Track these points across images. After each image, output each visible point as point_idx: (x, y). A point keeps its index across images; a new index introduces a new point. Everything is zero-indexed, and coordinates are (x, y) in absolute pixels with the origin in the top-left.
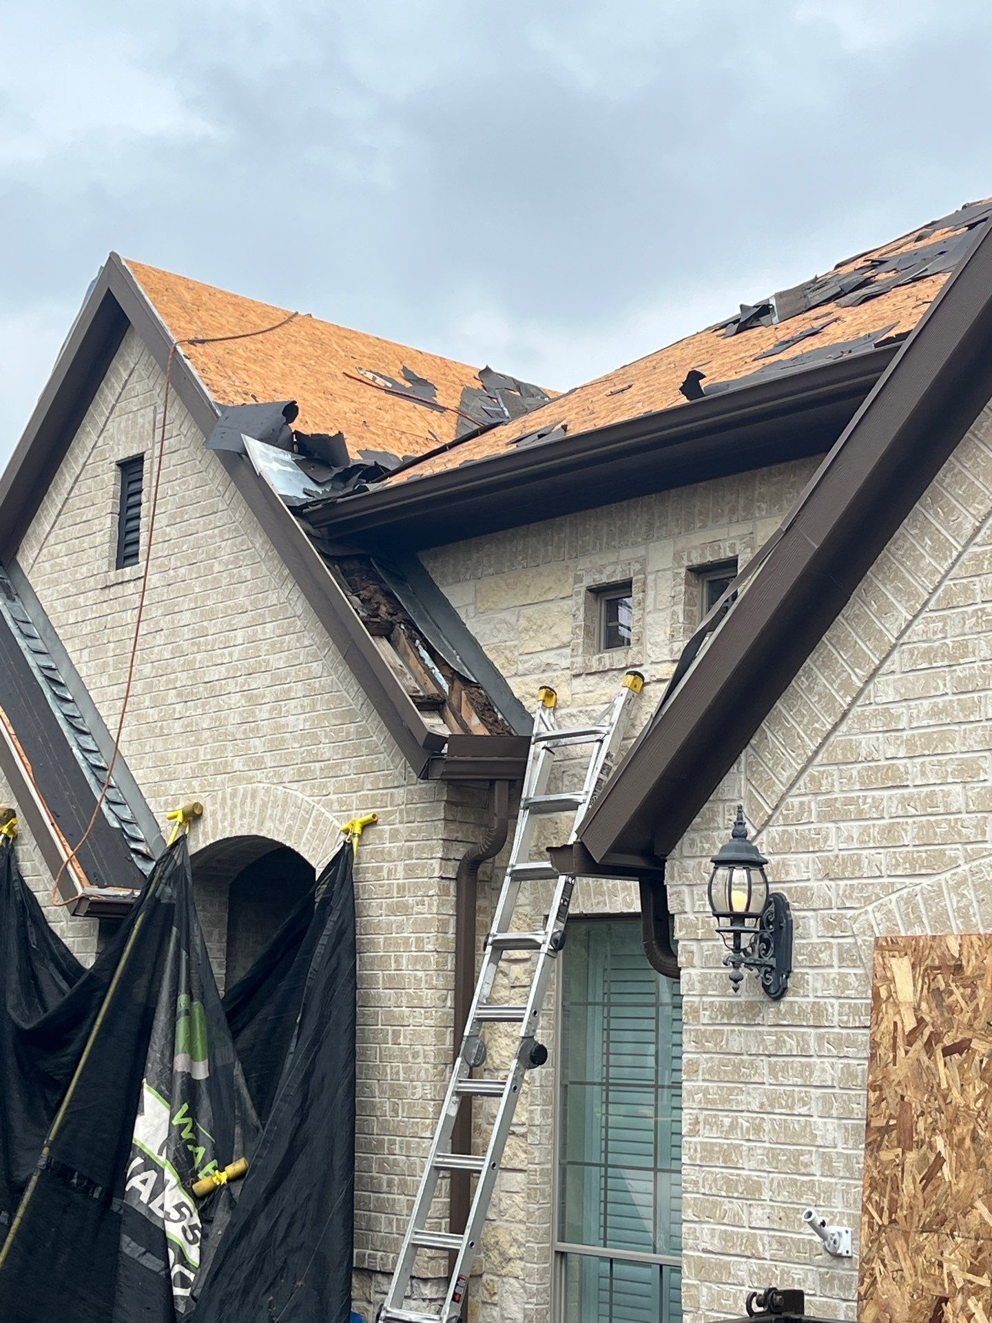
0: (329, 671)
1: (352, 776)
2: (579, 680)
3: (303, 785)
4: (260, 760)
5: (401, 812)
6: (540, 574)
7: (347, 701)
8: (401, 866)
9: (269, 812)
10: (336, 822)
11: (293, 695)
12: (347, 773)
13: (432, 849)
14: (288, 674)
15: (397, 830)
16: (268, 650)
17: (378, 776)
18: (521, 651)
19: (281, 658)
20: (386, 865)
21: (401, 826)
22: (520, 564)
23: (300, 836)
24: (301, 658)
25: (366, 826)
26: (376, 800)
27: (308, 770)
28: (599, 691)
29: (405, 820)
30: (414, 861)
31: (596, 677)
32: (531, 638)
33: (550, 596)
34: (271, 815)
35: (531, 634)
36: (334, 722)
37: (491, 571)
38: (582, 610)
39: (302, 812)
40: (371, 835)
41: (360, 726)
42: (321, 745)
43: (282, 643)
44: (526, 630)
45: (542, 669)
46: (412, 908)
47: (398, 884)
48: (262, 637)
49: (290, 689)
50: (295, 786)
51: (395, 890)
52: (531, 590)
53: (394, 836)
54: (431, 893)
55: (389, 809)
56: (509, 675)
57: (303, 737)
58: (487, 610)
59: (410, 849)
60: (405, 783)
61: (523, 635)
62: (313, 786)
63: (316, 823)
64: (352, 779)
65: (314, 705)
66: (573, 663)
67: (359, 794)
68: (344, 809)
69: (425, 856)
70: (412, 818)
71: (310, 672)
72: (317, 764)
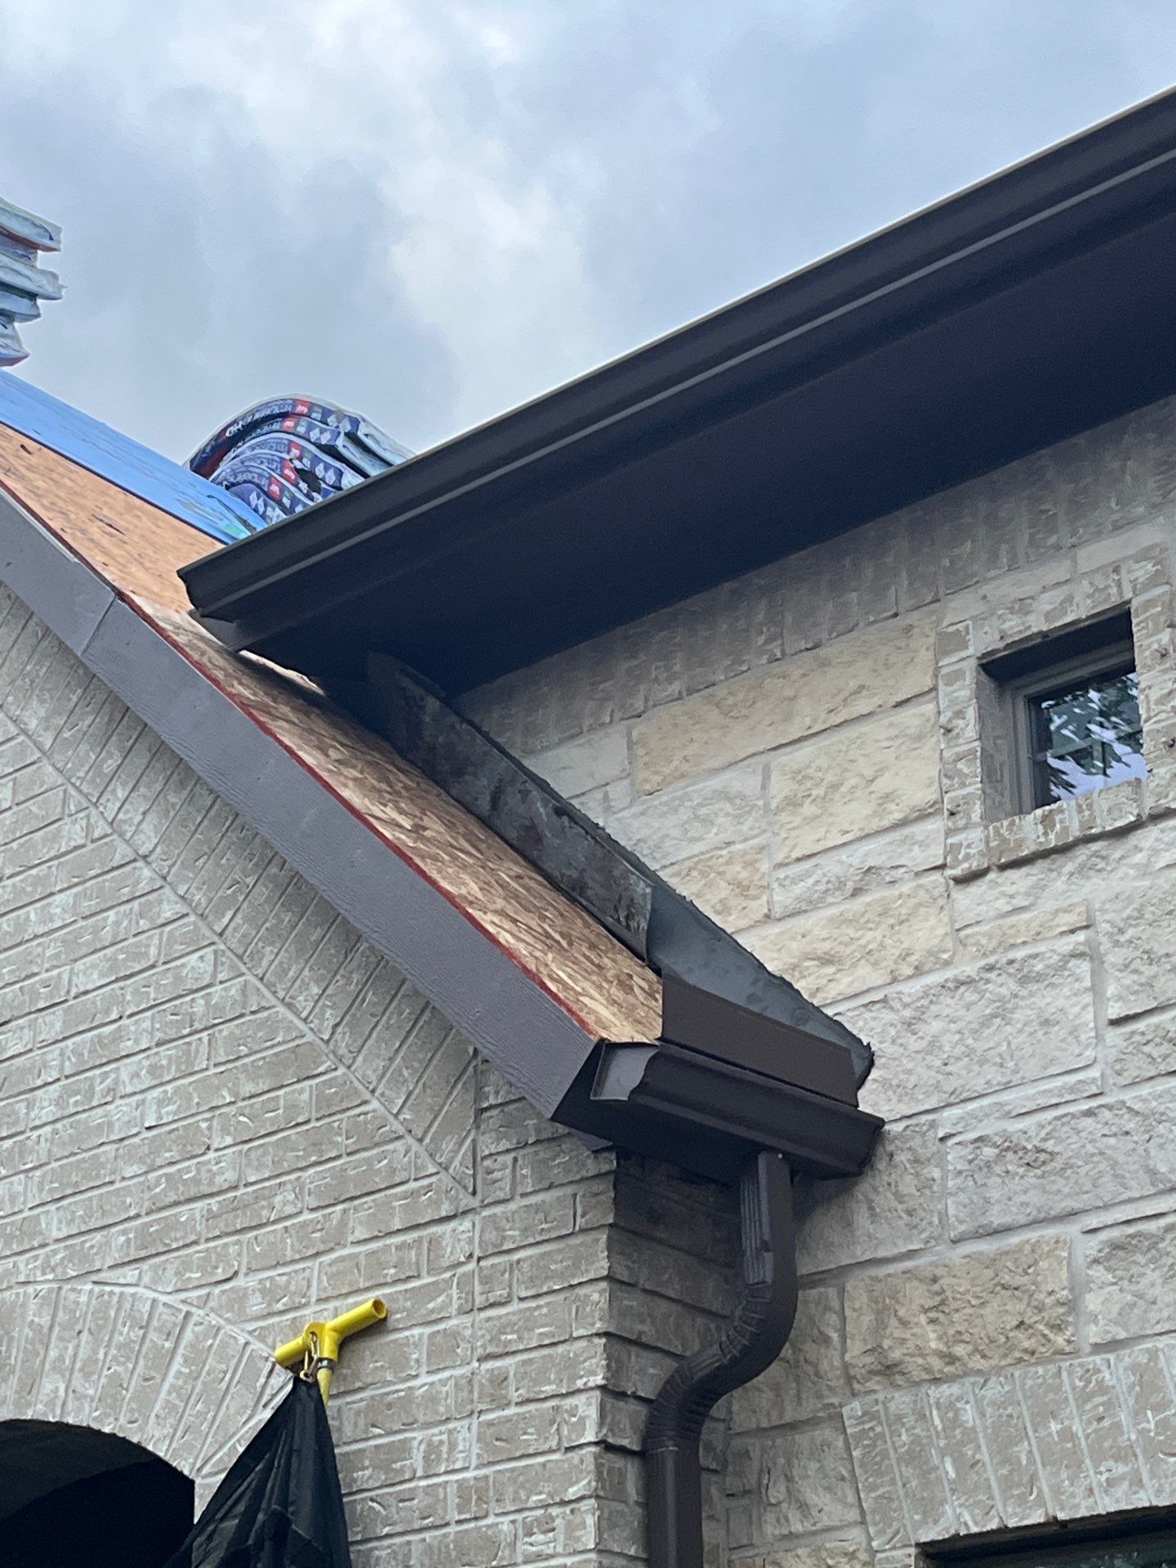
0: (232, 967)
1: (307, 1216)
2: (977, 888)
3: (155, 1268)
4: (29, 1228)
5: (465, 1283)
6: (824, 664)
7: (290, 1027)
8: (466, 1434)
9: (53, 1354)
10: (256, 1345)
11: (128, 1046)
12: (289, 1210)
13: (571, 1366)
14: (112, 1000)
15: (454, 1335)
16: (57, 956)
17: (387, 1203)
18: (779, 857)
19: (94, 966)
20: (418, 1435)
21: (466, 1320)
22: (760, 652)
23: (145, 1400)
24: (153, 951)
25: (353, 1337)
26: (383, 1266)
27: (171, 1226)
28: (1048, 905)
29: (479, 1300)
30: (511, 1411)
31: (1036, 871)
32: (809, 820)
33: (863, 706)
34: (61, 1359)
35: (808, 809)
36: (248, 1088)
37: (675, 687)
38: (971, 713)
39: (153, 1336)
40: (372, 1359)
41: (329, 1084)
42: (211, 1155)
43: (96, 931)
44: (792, 803)
45: (850, 885)
46: (513, 1545)
47: (461, 1484)
48: (40, 930)
49: (117, 1038)
50: (130, 1274)
51: (453, 1500)
52: (803, 704)
53: (442, 1352)
54: (572, 1492)
55: (427, 1280)
56: (742, 923)
57: (156, 1146)
58: (666, 781)
59: (500, 1380)
60: (475, 1202)
61: (784, 817)
62: (187, 1265)
63: (198, 1356)
64: (304, 1224)
65: (188, 1057)
66: (952, 850)
67: (326, 1259)
68: (280, 1306)
69: (549, 1389)
70: (500, 1293)
71: (178, 979)
72: (198, 1205)
